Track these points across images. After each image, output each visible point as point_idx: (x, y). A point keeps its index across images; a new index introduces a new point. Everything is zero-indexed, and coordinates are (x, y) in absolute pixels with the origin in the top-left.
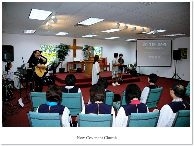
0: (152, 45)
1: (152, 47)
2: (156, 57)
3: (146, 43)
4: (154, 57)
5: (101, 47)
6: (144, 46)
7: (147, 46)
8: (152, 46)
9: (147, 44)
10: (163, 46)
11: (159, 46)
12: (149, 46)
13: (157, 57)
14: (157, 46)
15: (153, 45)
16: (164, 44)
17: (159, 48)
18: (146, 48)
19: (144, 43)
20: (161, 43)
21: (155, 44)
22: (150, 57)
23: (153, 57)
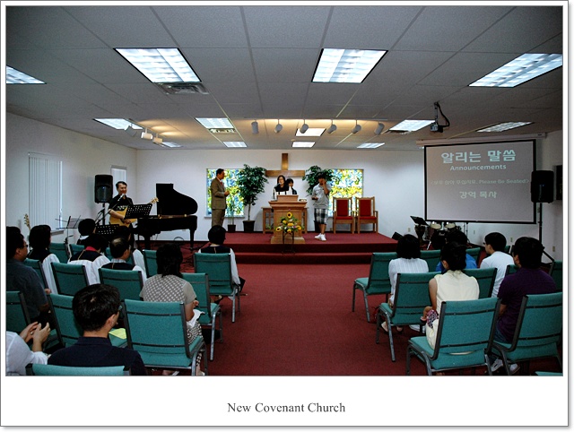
0: (468, 159)
1: (469, 164)
2: (483, 194)
3: (452, 155)
4: (478, 194)
5: (362, 170)
6: (445, 162)
7: (455, 163)
8: (471, 161)
9: (454, 158)
10: (505, 159)
11: (491, 160)
12: (462, 164)
13: (488, 194)
14: (485, 160)
15: (473, 159)
16: (510, 154)
17: (492, 167)
18: (452, 168)
19: (445, 156)
20: (499, 153)
21: (478, 156)
22: (464, 195)
23: (474, 194)
